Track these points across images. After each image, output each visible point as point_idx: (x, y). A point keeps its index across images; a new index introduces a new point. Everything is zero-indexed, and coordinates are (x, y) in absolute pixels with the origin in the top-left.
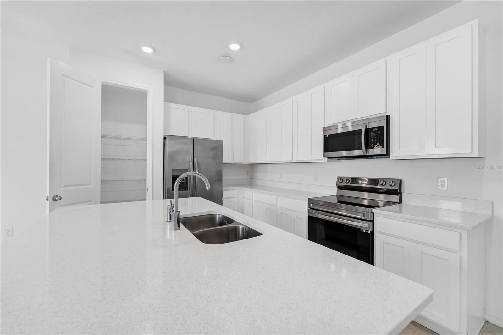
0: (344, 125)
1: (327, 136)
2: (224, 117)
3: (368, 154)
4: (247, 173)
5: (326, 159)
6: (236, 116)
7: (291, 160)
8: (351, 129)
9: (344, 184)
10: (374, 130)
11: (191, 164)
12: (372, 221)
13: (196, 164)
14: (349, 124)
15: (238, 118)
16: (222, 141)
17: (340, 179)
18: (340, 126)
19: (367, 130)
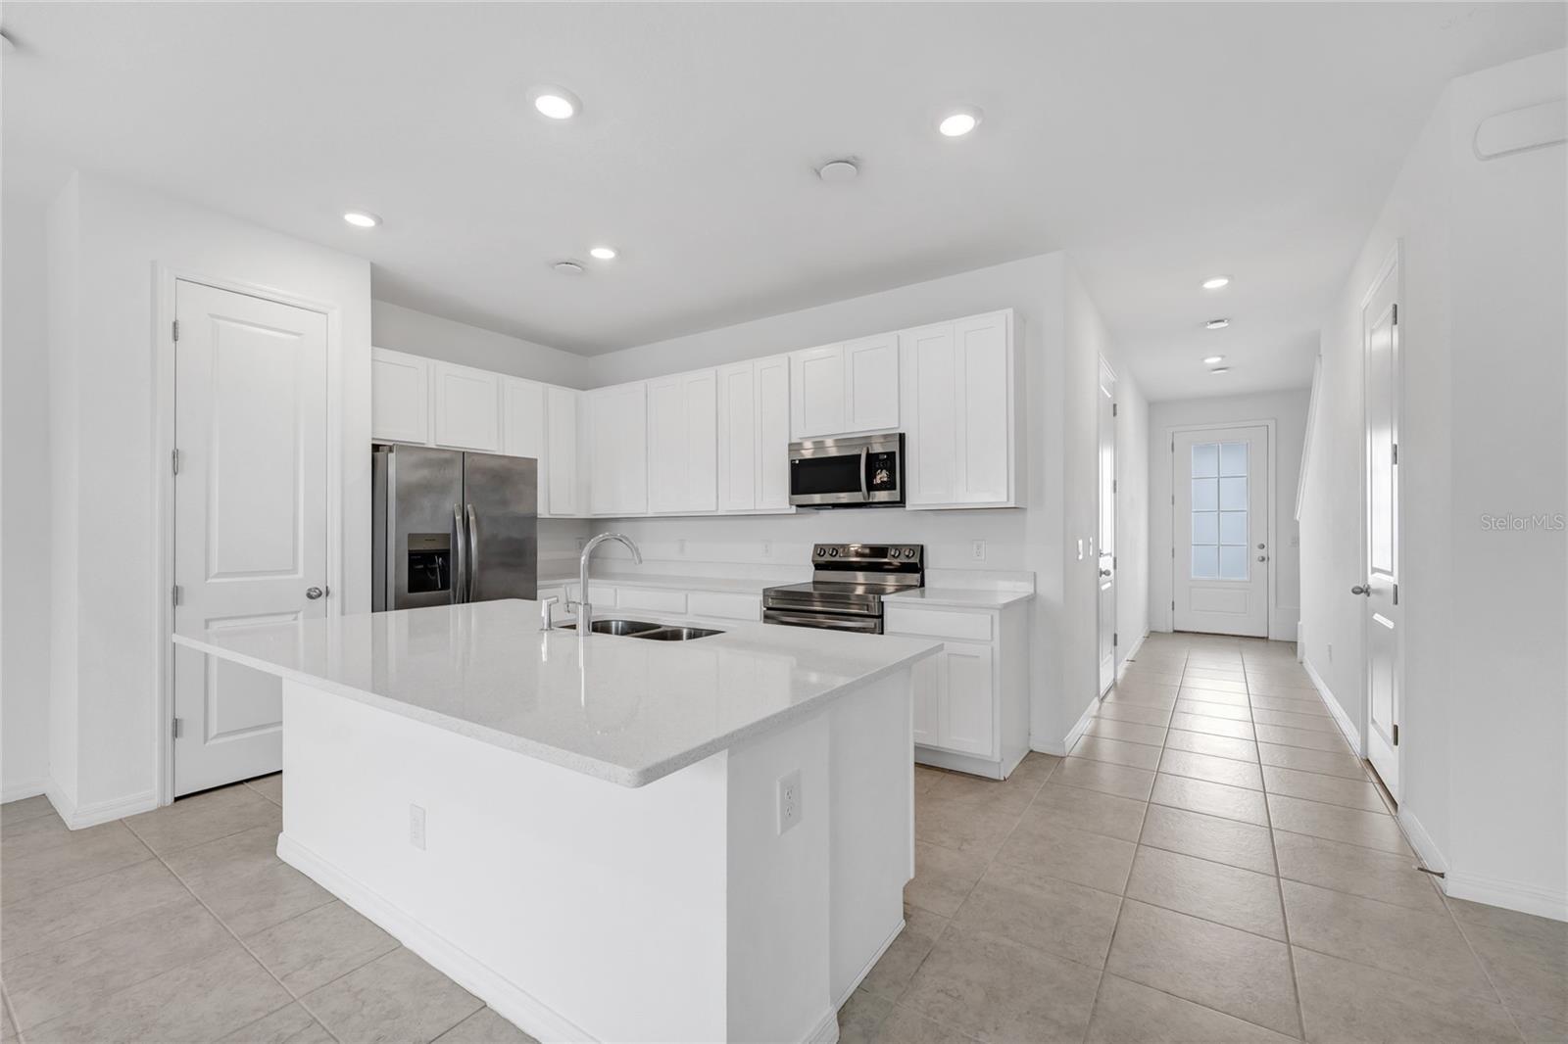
0: (819, 444)
1: (797, 462)
2: (525, 393)
3: (871, 500)
4: (581, 544)
5: (794, 509)
6: (554, 391)
7: (714, 509)
8: (833, 452)
9: (827, 558)
10: (881, 457)
11: (458, 518)
12: (881, 617)
13: (472, 518)
14: (829, 442)
15: (562, 397)
16: (536, 460)
17: (820, 550)
18: (808, 444)
19: (869, 456)
